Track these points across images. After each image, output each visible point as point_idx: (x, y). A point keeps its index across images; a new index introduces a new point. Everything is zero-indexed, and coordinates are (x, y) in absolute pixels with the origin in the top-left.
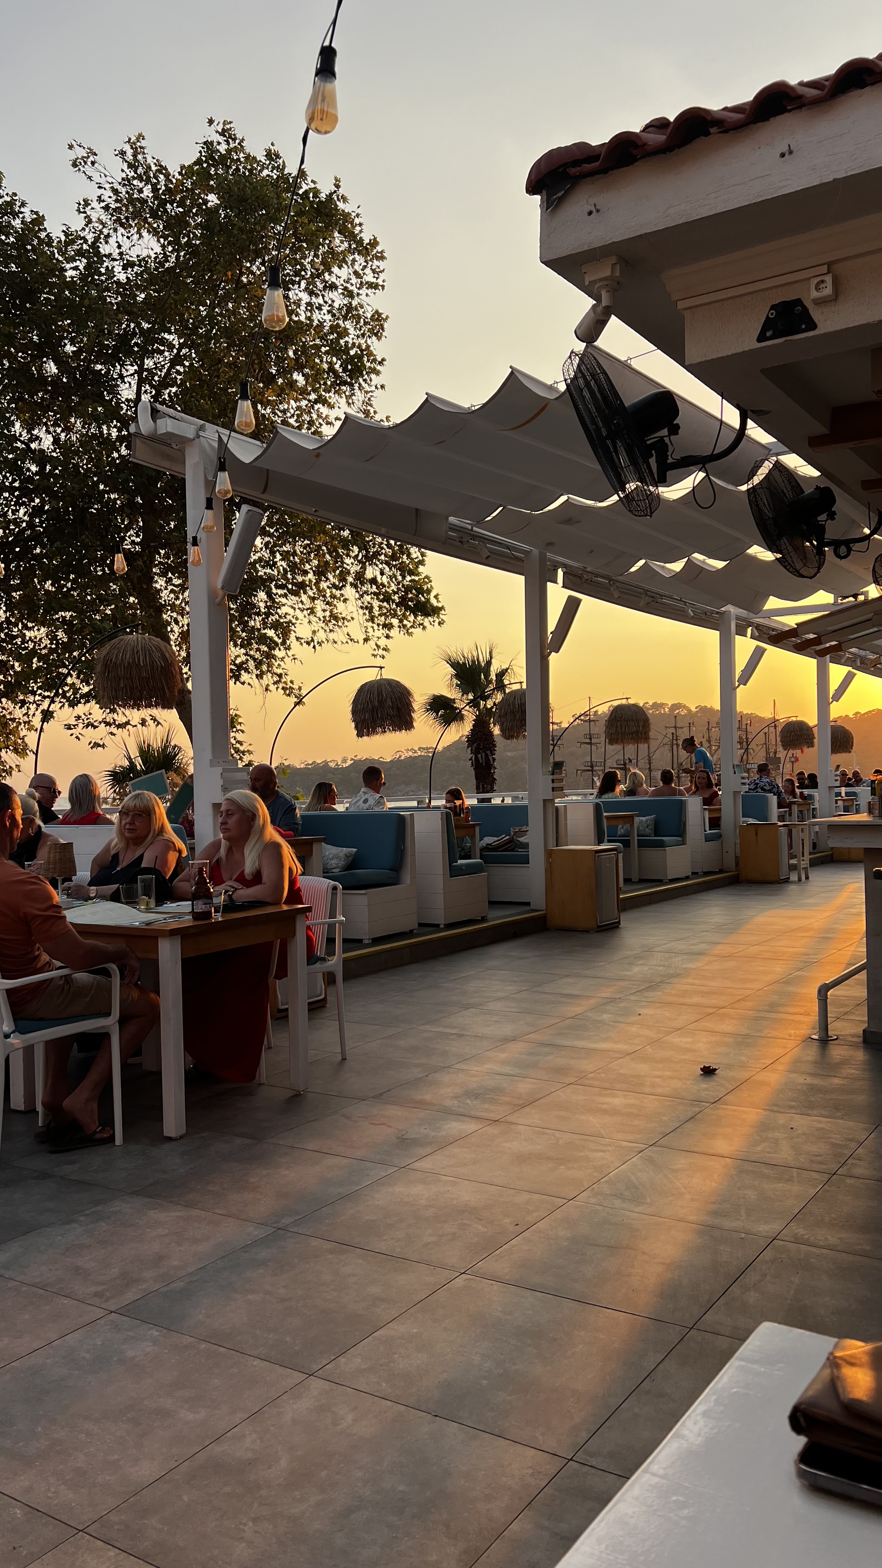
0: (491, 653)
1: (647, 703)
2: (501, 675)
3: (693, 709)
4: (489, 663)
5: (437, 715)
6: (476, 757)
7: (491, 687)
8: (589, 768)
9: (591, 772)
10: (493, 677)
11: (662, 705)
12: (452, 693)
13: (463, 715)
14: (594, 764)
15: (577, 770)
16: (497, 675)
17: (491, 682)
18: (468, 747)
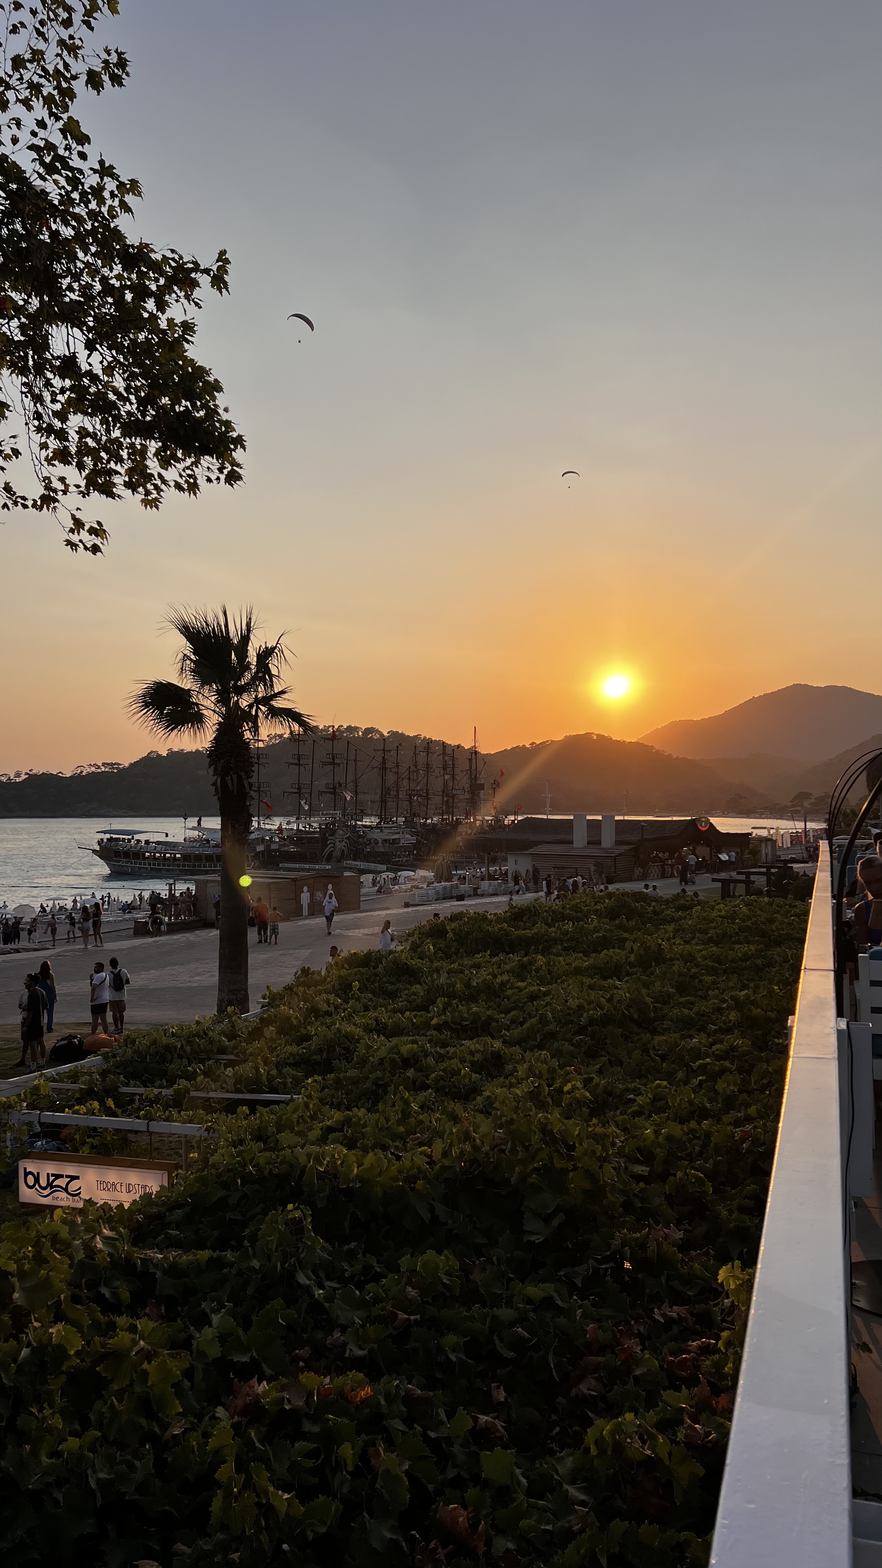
0: (248, 625)
1: (342, 726)
2: (266, 655)
3: (386, 734)
4: (245, 639)
5: (161, 713)
6: (223, 781)
7: (248, 676)
8: (296, 791)
9: (298, 795)
10: (252, 658)
11: (356, 729)
12: (187, 683)
13: (203, 714)
14: (302, 786)
15: (284, 792)
16: (259, 656)
17: (247, 667)
18: (210, 766)
